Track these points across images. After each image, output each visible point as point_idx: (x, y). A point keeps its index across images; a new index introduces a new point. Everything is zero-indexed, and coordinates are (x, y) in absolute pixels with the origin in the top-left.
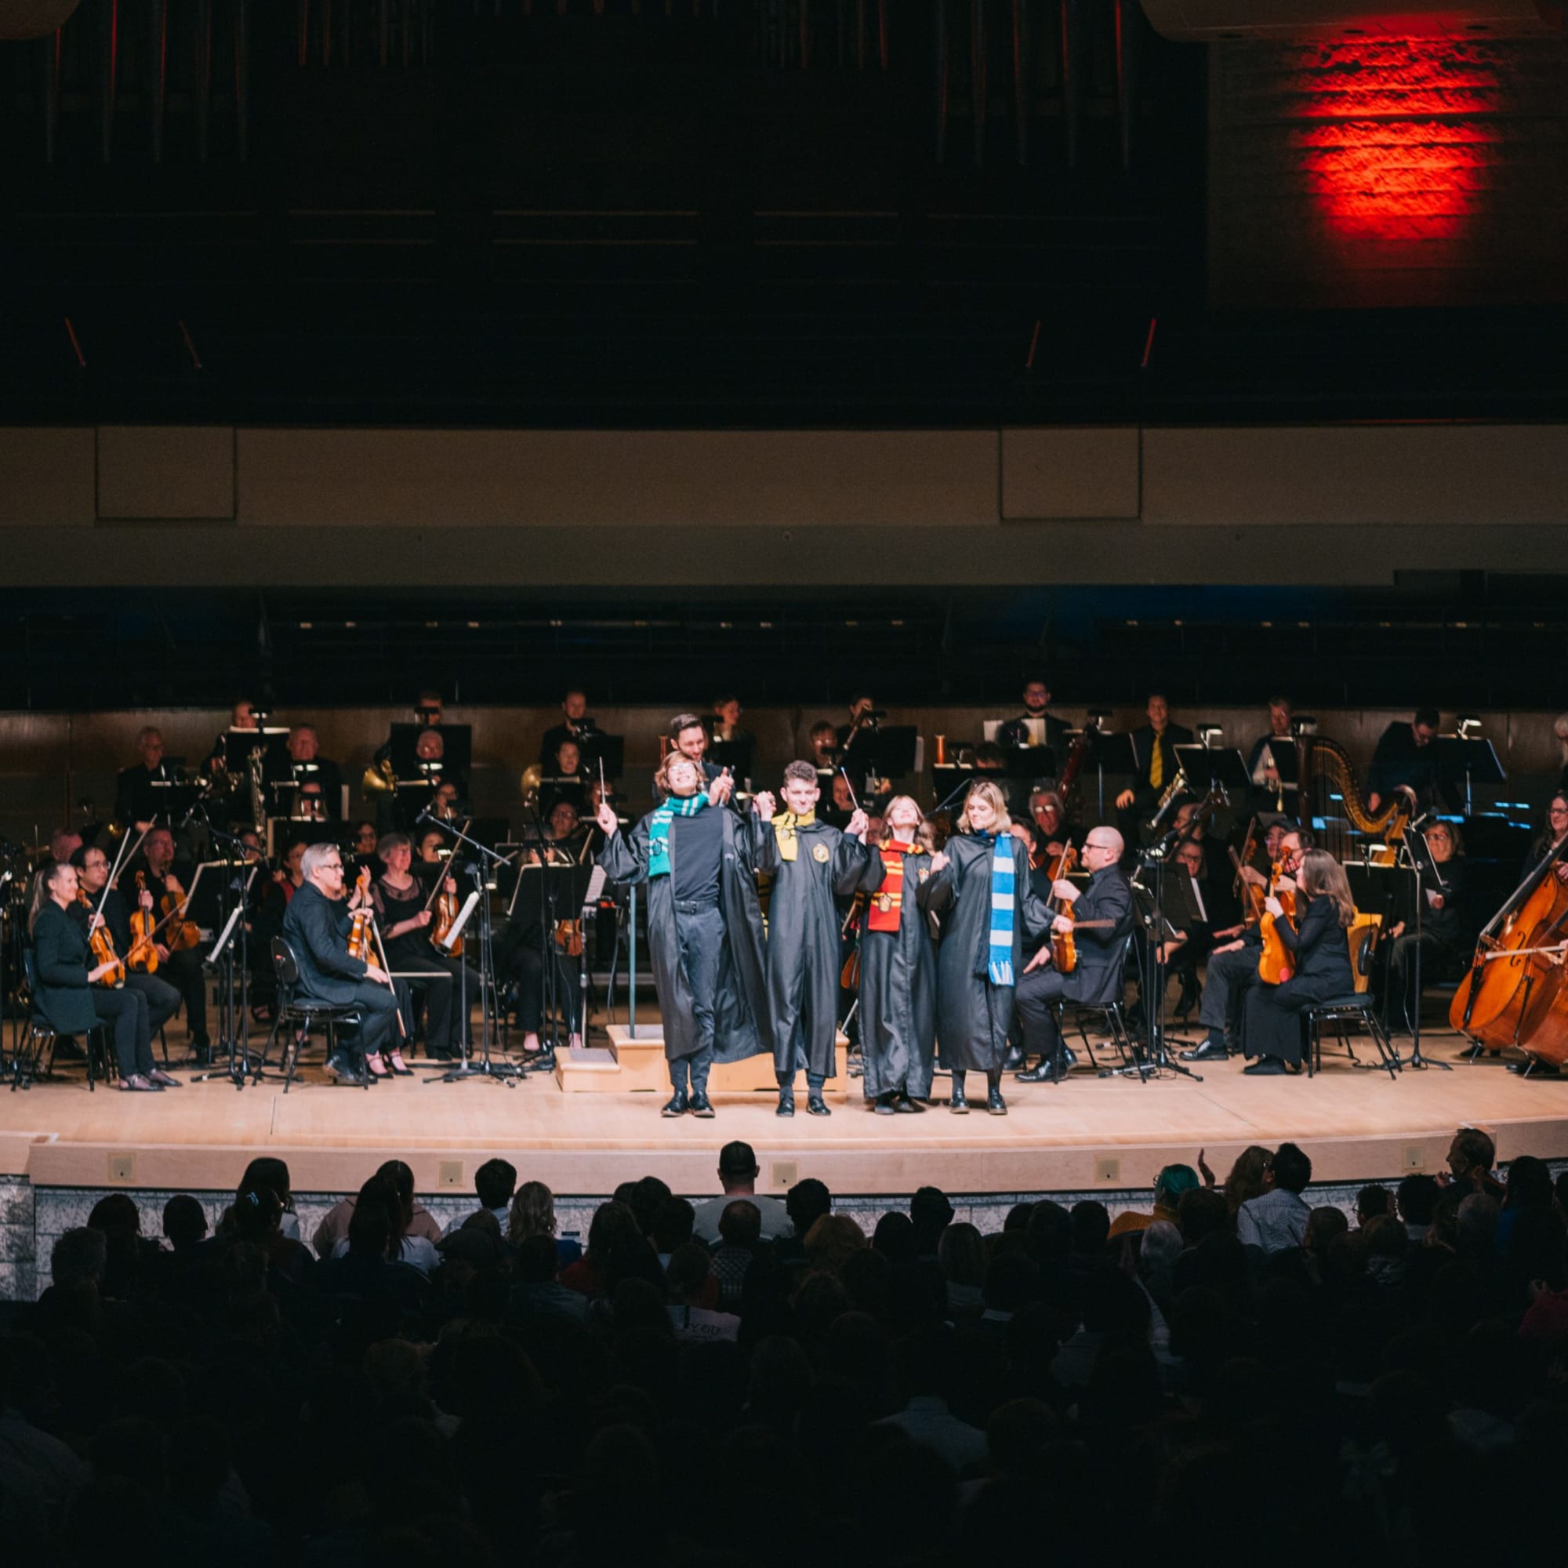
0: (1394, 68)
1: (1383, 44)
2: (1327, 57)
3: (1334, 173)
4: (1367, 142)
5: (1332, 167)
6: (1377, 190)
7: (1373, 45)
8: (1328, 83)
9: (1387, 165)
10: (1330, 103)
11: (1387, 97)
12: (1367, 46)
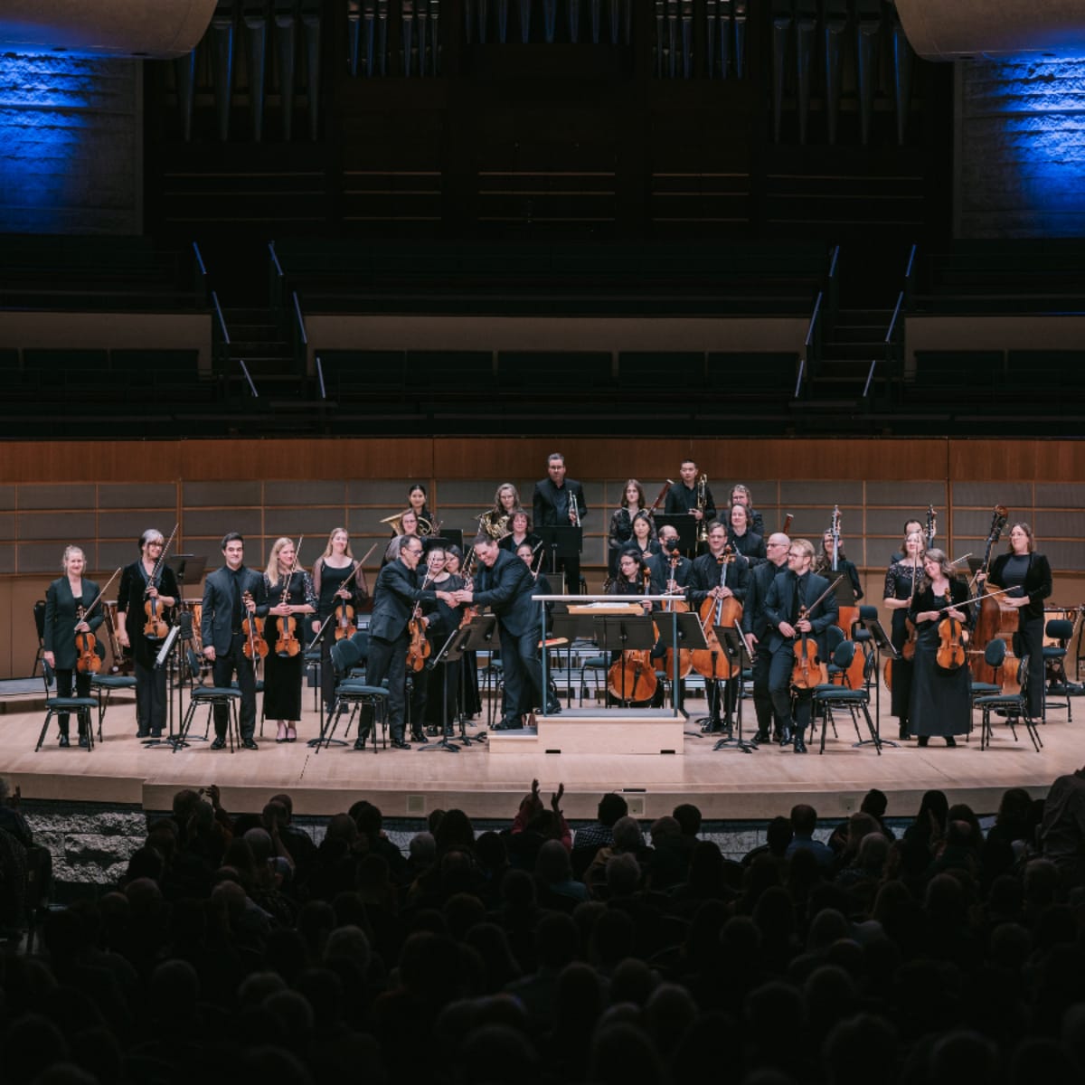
0: (1076, 79)
1: (1069, 63)
2: (1032, 71)
3: (1036, 148)
4: (1058, 128)
5: (1035, 144)
6: (1065, 160)
7: (1063, 64)
8: (1033, 89)
9: (1072, 143)
10: (1035, 102)
11: (1072, 98)
12: (1059, 64)
